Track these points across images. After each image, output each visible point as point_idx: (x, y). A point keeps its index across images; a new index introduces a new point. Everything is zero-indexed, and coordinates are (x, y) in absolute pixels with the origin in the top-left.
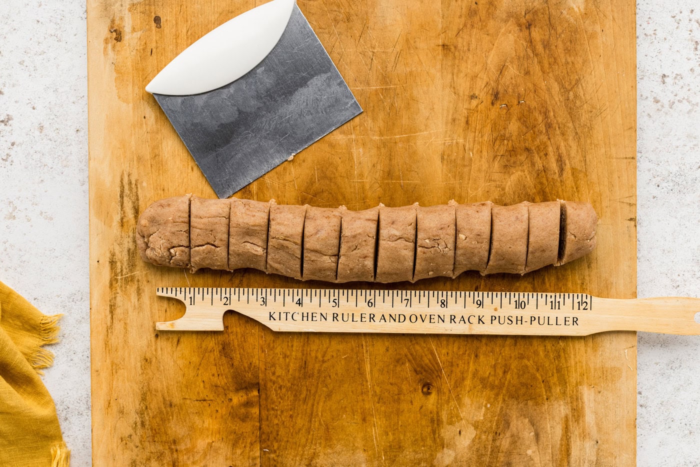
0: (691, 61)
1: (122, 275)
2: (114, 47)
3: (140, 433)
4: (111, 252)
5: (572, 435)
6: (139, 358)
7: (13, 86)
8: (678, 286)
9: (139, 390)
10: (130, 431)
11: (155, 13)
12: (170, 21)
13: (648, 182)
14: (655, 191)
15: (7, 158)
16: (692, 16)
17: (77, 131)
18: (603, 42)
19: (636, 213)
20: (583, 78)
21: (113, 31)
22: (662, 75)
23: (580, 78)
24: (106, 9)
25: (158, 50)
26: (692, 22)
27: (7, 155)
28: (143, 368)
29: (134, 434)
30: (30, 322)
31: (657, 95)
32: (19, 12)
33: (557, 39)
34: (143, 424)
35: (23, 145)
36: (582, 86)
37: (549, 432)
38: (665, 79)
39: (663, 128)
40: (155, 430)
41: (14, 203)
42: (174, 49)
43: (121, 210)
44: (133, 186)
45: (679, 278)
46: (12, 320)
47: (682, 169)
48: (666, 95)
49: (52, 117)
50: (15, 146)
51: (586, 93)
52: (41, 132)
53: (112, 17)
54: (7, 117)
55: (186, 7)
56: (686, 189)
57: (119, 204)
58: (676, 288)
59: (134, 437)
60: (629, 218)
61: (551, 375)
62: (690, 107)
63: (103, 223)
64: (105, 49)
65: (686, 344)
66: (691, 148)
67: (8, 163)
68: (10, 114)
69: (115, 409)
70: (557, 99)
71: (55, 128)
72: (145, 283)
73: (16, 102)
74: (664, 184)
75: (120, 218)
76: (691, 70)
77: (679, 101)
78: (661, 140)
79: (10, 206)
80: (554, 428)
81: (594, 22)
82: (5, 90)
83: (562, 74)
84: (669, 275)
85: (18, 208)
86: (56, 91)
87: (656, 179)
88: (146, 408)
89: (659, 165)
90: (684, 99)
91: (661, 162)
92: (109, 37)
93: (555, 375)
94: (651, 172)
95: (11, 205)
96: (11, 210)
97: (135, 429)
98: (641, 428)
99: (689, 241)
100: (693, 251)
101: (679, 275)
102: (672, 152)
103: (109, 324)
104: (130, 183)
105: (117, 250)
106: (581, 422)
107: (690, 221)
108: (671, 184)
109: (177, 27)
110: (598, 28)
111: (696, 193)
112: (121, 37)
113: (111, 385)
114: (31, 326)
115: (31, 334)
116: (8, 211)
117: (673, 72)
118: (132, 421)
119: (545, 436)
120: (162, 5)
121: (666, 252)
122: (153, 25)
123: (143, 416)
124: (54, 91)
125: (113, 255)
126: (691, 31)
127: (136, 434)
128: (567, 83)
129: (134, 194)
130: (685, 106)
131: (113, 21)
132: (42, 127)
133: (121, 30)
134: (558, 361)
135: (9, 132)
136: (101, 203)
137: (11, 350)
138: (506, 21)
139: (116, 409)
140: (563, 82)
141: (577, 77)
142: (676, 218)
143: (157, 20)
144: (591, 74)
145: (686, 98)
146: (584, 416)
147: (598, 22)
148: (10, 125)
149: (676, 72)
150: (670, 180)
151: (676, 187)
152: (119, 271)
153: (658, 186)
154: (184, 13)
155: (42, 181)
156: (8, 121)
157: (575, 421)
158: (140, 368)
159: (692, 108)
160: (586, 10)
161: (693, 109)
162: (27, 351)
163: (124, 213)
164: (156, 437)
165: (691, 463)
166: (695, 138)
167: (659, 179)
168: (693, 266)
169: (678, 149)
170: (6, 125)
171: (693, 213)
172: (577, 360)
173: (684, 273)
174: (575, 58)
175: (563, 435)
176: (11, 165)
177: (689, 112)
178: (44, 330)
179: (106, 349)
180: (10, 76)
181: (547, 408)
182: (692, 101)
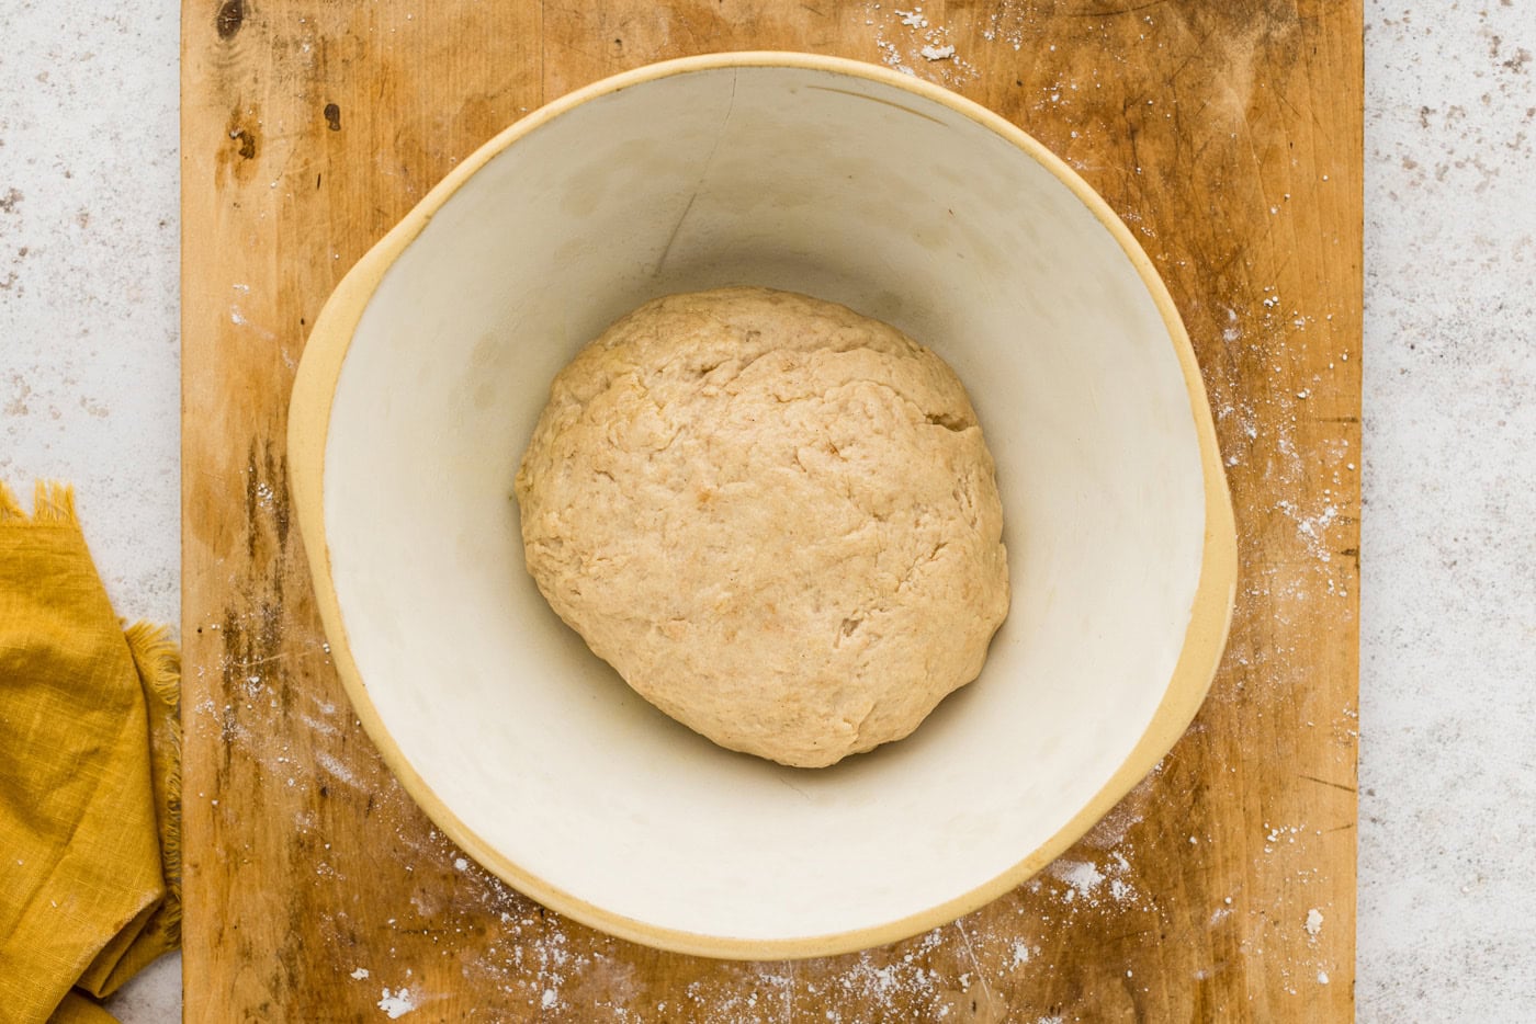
0: (1482, 79)
1: (250, 660)
2: (238, 170)
3: (286, 1000)
4: (226, 610)
5: (1216, 1015)
6: (284, 840)
7: (25, 127)
8: (1455, 563)
9: (286, 907)
10: (264, 995)
11: (327, 99)
12: (359, 115)
13: (1391, 337)
14: (1406, 359)
15: (10, 281)
17: (162, 224)
18: (1292, 169)
19: (1358, 538)
20: (1249, 245)
21: (236, 135)
22: (1421, 108)
23: (1240, 247)
24: (221, 88)
25: (333, 178)
27: (11, 275)
28: (296, 861)
29: (273, 1003)
31: (1411, 152)
33: (1193, 162)
34: (292, 981)
35: (44, 255)
36: (1245, 265)
37: (1167, 1008)
38: (1427, 117)
39: (1422, 223)
40: (319, 994)
41: (24, 379)
42: (368, 174)
43: (251, 521)
44: (277, 469)
45: (1456, 546)
47: (1465, 311)
48: (1430, 152)
49: (107, 195)
50: (27, 256)
51: (1253, 278)
52: (83, 227)
53: (235, 104)
54: (11, 194)
55: (395, 86)
56: (1472, 354)
57: (247, 507)
58: (1450, 567)
59: (273, 1007)
60: (1344, 549)
61: (1171, 886)
62: (1481, 179)
63: (211, 549)
64: (219, 174)
65: (1472, 688)
66: (1483, 265)
67: (12, 293)
68: (17, 187)
69: (232, 948)
70: (1191, 292)
71: (113, 218)
72: (300, 677)
73: (30, 161)
74: (1424, 344)
75: (247, 537)
76: (1484, 97)
77: (1457, 164)
78: (1419, 249)
79: (16, 386)
80: (1177, 1000)
81: (1273, 126)
82: (7, 136)
83: (1204, 239)
84: (1434, 539)
85: (33, 391)
86: (116, 137)
87: (1409, 331)
88: (301, 947)
89: (1413, 301)
90: (1468, 159)
91: (1418, 296)
92: (228, 147)
93: (1182, 885)
94: (1398, 316)
95: (20, 384)
96: (17, 394)
97: (275, 991)
98: (1373, 868)
99: (1479, 467)
100: (1486, 488)
101: (1456, 540)
102: (1443, 275)
103: (222, 765)
104: (270, 464)
105: (240, 604)
106: (1235, 987)
107: (1481, 423)
108: (1440, 343)
109: (373, 126)
110: (1281, 139)
111: (1492, 364)
112: (254, 148)
113: (225, 896)
116: (13, 396)
117: (1444, 103)
118: (268, 972)
119: (1157, 1016)
120: (343, 81)
121: (1428, 488)
122: (324, 123)
123: (292, 964)
124: (111, 139)
125: (232, 617)
126: (1484, 14)
127: (278, 1003)
128: (1213, 257)
129: (278, 485)
130: (1472, 176)
131: (236, 114)
132: (87, 215)
133: (254, 133)
134: (1189, 855)
135: (15, 227)
136: (207, 503)
138: (1083, 124)
139: (235, 948)
140: (1205, 255)
141: (1235, 244)
142: (1451, 416)
143: (332, 113)
144: (1265, 237)
145: (1473, 158)
146: (1241, 974)
147: (1282, 124)
148: (18, 212)
149: (1450, 103)
150: (1438, 335)
151: (1450, 349)
152: (244, 650)
153: (1412, 347)
154: (389, 98)
155: (86, 331)
156: (12, 203)
157: (1224, 984)
158: (286, 861)
159: (1485, 179)
160: (1257, 99)
161: (1487, 183)
163: (256, 526)
164: (322, 1008)
165: (1479, 943)
166: (1492, 244)
167: (1414, 332)
168: (1487, 520)
169: (1456, 267)
170: (7, 210)
171: (1488, 405)
172: (1229, 855)
173: (1468, 535)
174: (1230, 203)
175: (1195, 1016)
176: (19, 297)
177: (1480, 188)
179: (214, 820)
180: (17, 105)
181: (1163, 957)
182: (1485, 165)
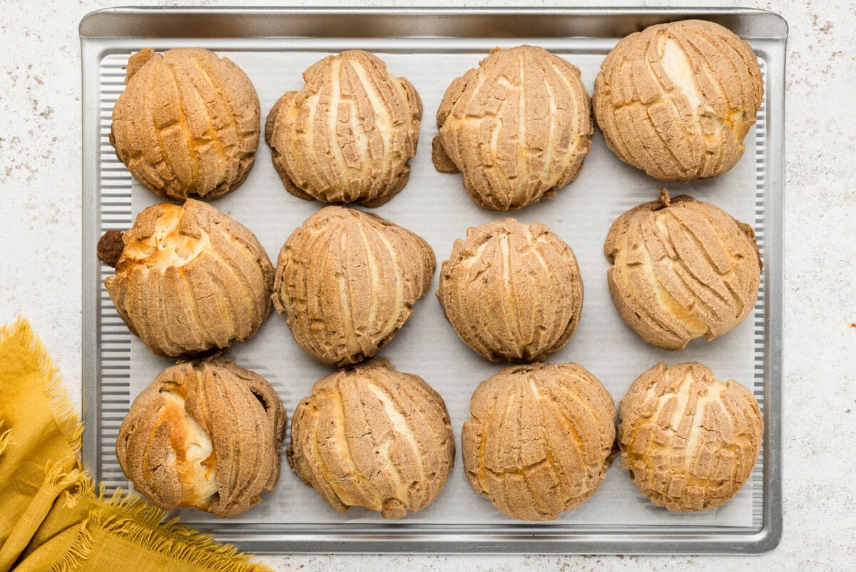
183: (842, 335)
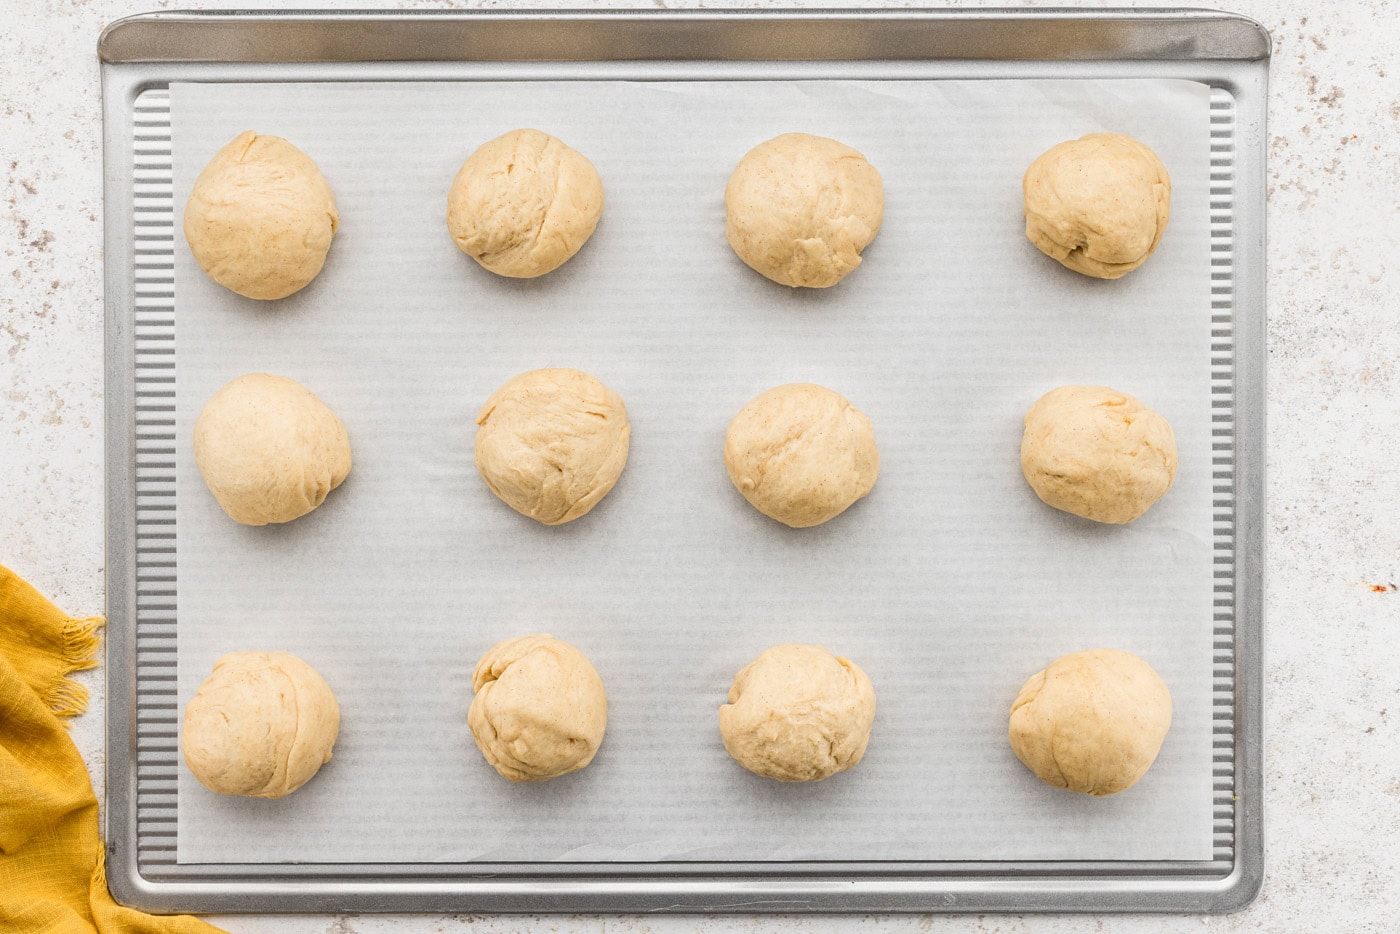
0: (1303, 113)
7: (55, 178)
8: (1286, 528)
15: (45, 310)
16: (1304, 30)
26: (1305, 41)
27: (45, 305)
30: (45, 631)
32: (63, 42)
35: (73, 288)
41: (58, 393)
45: (1287, 514)
46: (12, 628)
47: (1291, 312)
50: (59, 288)
54: (44, 236)
56: (1297, 349)
58: (1282, 532)
62: (1303, 198)
65: (1303, 635)
66: (1306, 273)
67: (46, 320)
68: (49, 230)
73: (60, 207)
76: (1304, 129)
77: (1282, 187)
79: (52, 400)
82: (40, 186)
85: (66, 404)
90: (1291, 182)
95: (54, 398)
96: (53, 406)
99: (1306, 446)
100: (1312, 463)
101: (1287, 509)
102: (1272, 281)
107: (1307, 408)
108: (1270, 340)
111: (1315, 357)
114: (44, 637)
115: (47, 653)
116: (49, 409)
126: (1302, 57)
130: (1295, 197)
135: (48, 263)
137: (10, 680)
145: (1295, 181)
148: (50, 251)
149: (1275, 134)
150: (1268, 333)
151: (1279, 345)
156: (44, 244)
159: (1306, 200)
161: (1308, 202)
162: (39, 683)
165: (1314, 853)
166: (1313, 255)
168: (1313, 491)
169: (1283, 275)
170: (41, 249)
171: (1312, 393)
173: (1297, 505)
176: (53, 323)
177: (1302, 207)
178: (71, 645)
180: (48, 159)
182: (1306, 187)
183: (1359, 604)
